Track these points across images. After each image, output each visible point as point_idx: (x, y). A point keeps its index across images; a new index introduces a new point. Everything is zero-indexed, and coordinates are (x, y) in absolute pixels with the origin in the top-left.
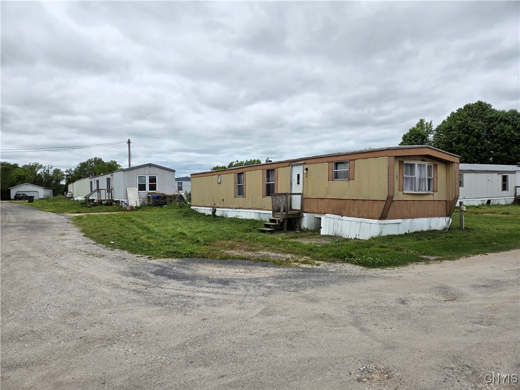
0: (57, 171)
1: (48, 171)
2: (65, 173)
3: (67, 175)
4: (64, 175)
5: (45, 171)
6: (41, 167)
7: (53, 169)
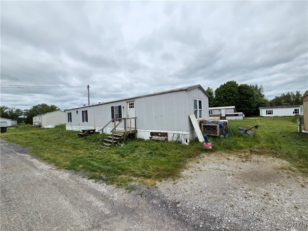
0: (18, 110)
1: (12, 110)
2: (24, 111)
3: (25, 113)
4: (23, 112)
5: (10, 110)
6: (7, 108)
7: (16, 109)
